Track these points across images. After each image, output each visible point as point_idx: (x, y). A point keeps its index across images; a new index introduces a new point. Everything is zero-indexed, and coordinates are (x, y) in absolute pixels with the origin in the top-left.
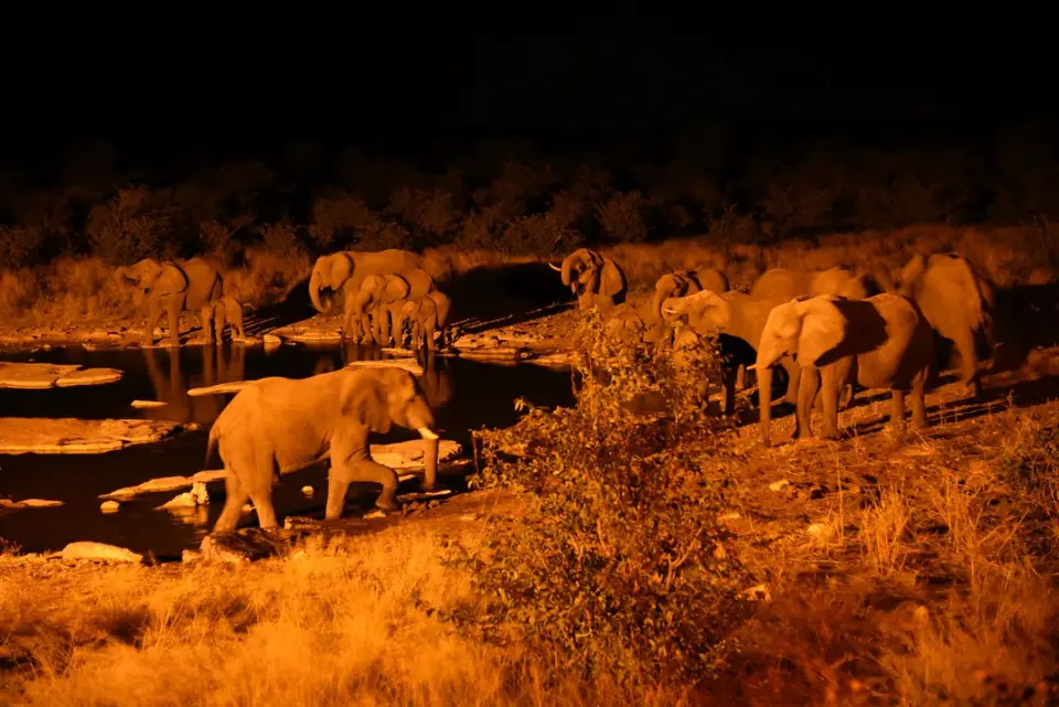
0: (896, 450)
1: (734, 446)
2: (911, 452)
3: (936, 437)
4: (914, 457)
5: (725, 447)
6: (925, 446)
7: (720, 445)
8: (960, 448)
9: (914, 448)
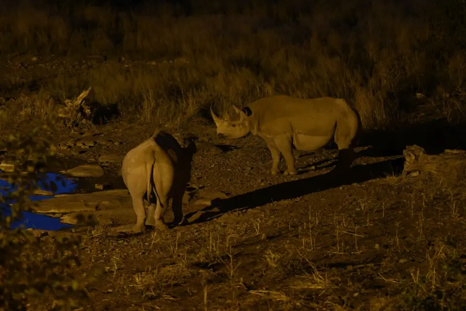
0: (281, 281)
1: (72, 277)
2: (299, 285)
3: (331, 266)
4: (303, 291)
5: (61, 279)
6: (317, 277)
7: (54, 277)
8: (359, 281)
9: (303, 280)
